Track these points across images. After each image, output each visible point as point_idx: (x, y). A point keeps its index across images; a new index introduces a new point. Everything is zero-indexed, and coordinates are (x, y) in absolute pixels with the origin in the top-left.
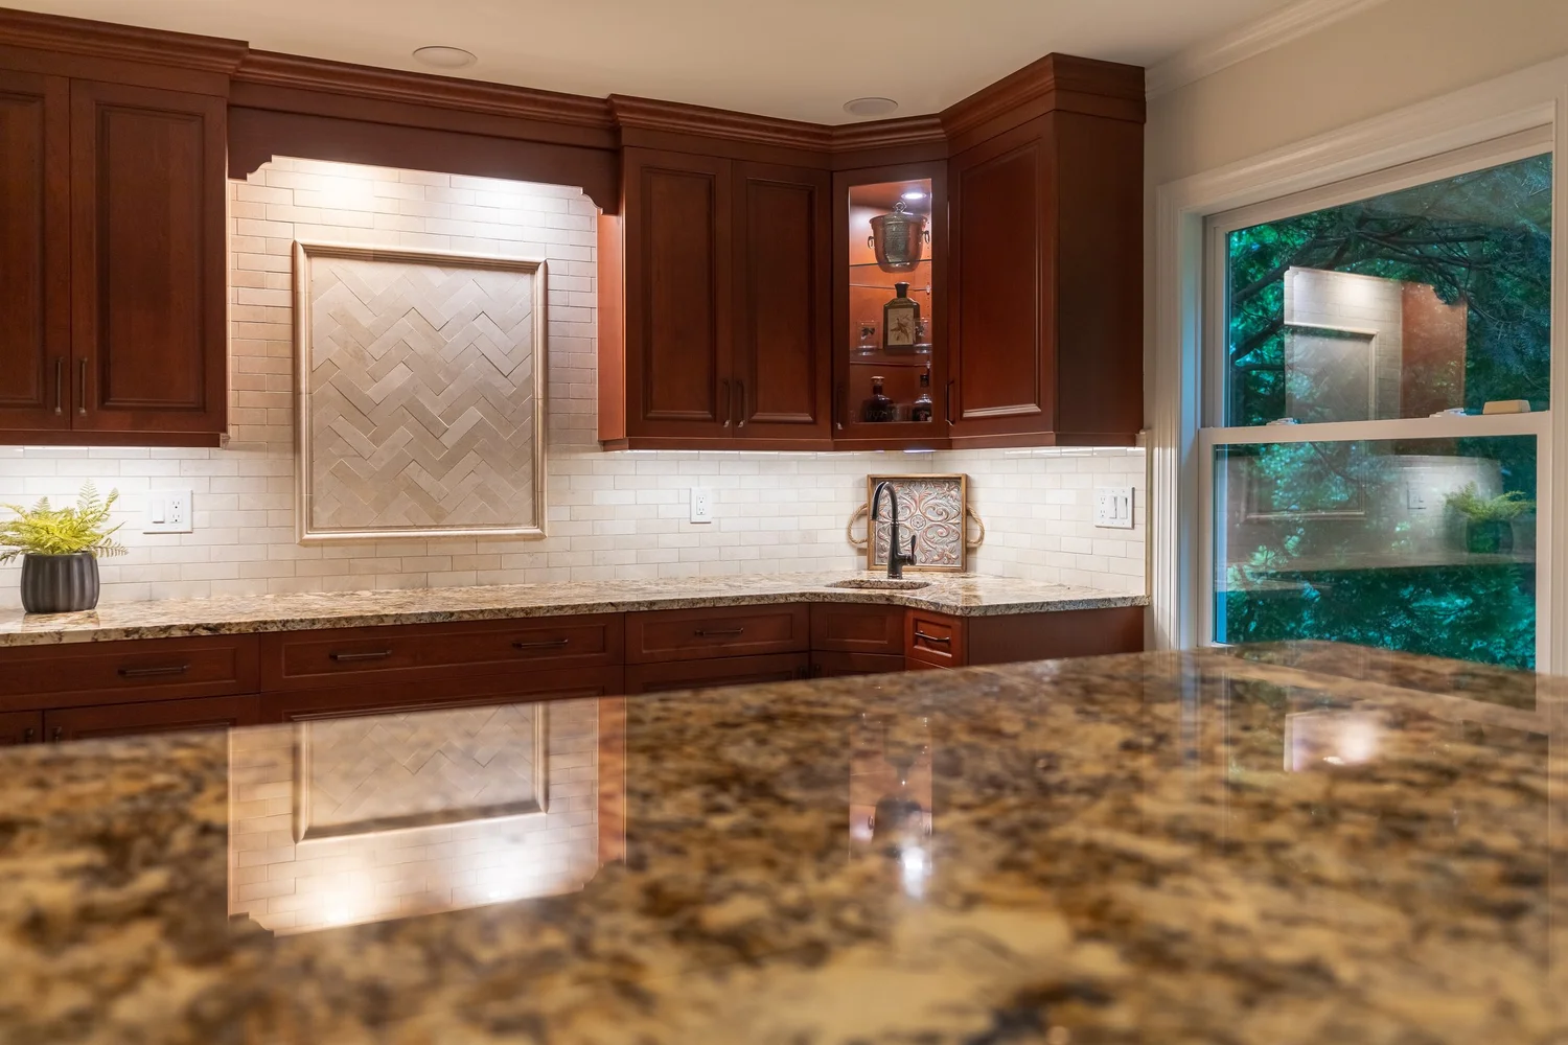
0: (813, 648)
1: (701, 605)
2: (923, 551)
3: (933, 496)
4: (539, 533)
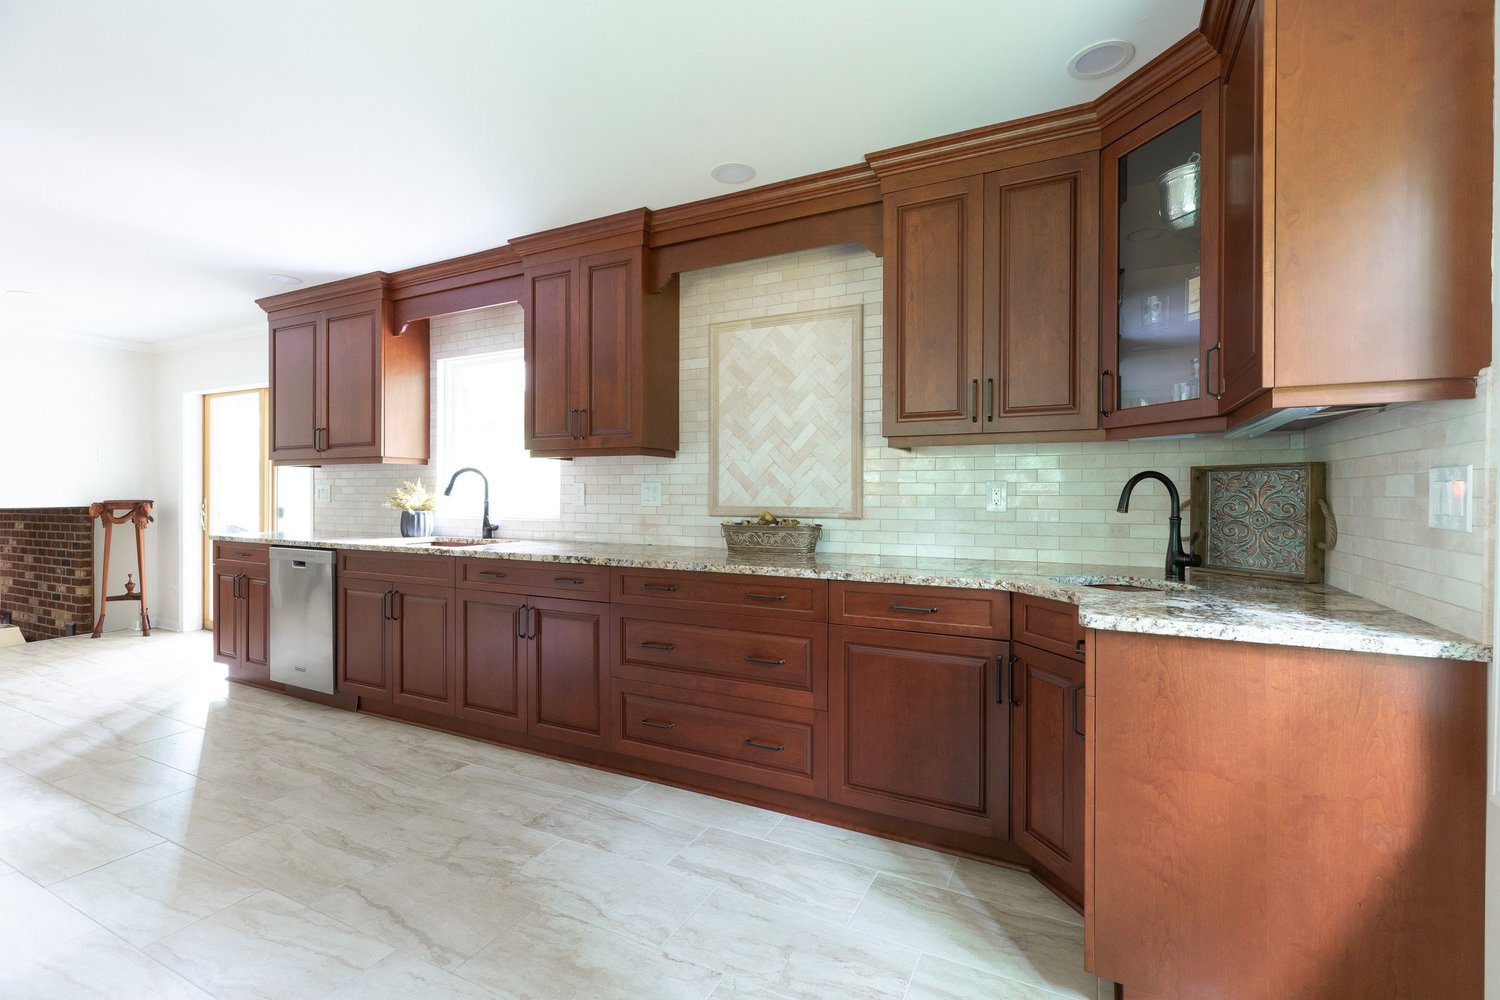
0: (1014, 639)
1: (892, 581)
2: (1265, 554)
3: (1277, 489)
4: (856, 514)
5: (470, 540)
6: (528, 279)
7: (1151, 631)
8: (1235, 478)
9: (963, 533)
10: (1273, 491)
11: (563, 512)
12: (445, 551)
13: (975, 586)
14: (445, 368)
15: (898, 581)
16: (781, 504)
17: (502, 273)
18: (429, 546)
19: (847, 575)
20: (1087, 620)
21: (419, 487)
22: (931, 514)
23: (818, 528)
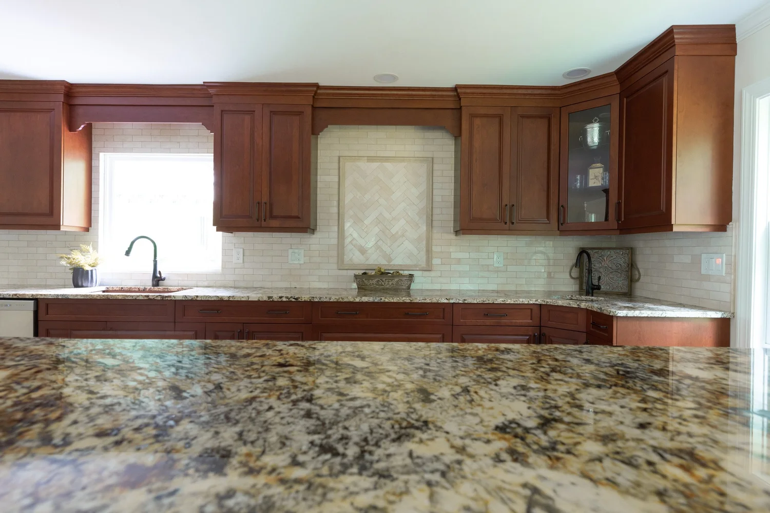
0: (542, 325)
1: (487, 302)
2: (608, 284)
3: (614, 258)
4: (428, 268)
5: (142, 288)
6: (217, 110)
7: (639, 316)
8: (596, 252)
10: (612, 258)
11: (223, 268)
12: (166, 297)
13: (526, 303)
14: (106, 160)
15: (490, 302)
16: (384, 262)
17: (188, 102)
18: (101, 293)
19: (464, 300)
20: (617, 313)
21: (90, 248)
22: (467, 268)
23: (411, 276)
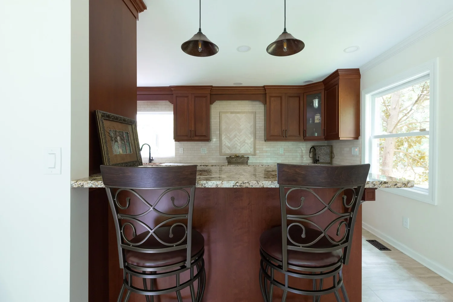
2: (323, 159)
3: (325, 149)
4: (255, 155)
6: (174, 96)
8: (319, 148)
9: (275, 157)
11: (176, 155)
22: (270, 154)
23: (248, 157)
